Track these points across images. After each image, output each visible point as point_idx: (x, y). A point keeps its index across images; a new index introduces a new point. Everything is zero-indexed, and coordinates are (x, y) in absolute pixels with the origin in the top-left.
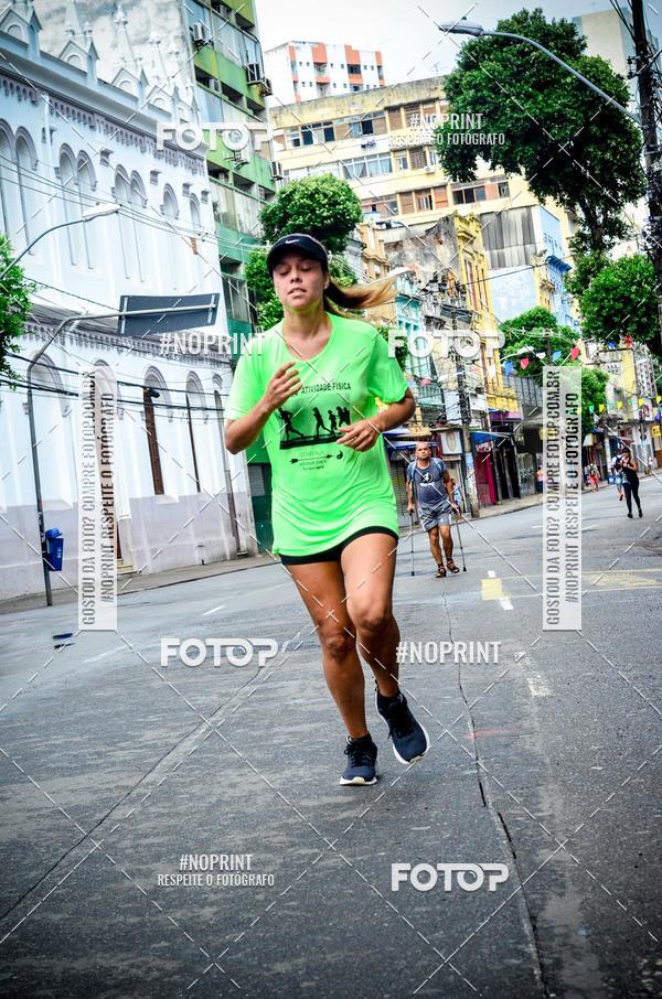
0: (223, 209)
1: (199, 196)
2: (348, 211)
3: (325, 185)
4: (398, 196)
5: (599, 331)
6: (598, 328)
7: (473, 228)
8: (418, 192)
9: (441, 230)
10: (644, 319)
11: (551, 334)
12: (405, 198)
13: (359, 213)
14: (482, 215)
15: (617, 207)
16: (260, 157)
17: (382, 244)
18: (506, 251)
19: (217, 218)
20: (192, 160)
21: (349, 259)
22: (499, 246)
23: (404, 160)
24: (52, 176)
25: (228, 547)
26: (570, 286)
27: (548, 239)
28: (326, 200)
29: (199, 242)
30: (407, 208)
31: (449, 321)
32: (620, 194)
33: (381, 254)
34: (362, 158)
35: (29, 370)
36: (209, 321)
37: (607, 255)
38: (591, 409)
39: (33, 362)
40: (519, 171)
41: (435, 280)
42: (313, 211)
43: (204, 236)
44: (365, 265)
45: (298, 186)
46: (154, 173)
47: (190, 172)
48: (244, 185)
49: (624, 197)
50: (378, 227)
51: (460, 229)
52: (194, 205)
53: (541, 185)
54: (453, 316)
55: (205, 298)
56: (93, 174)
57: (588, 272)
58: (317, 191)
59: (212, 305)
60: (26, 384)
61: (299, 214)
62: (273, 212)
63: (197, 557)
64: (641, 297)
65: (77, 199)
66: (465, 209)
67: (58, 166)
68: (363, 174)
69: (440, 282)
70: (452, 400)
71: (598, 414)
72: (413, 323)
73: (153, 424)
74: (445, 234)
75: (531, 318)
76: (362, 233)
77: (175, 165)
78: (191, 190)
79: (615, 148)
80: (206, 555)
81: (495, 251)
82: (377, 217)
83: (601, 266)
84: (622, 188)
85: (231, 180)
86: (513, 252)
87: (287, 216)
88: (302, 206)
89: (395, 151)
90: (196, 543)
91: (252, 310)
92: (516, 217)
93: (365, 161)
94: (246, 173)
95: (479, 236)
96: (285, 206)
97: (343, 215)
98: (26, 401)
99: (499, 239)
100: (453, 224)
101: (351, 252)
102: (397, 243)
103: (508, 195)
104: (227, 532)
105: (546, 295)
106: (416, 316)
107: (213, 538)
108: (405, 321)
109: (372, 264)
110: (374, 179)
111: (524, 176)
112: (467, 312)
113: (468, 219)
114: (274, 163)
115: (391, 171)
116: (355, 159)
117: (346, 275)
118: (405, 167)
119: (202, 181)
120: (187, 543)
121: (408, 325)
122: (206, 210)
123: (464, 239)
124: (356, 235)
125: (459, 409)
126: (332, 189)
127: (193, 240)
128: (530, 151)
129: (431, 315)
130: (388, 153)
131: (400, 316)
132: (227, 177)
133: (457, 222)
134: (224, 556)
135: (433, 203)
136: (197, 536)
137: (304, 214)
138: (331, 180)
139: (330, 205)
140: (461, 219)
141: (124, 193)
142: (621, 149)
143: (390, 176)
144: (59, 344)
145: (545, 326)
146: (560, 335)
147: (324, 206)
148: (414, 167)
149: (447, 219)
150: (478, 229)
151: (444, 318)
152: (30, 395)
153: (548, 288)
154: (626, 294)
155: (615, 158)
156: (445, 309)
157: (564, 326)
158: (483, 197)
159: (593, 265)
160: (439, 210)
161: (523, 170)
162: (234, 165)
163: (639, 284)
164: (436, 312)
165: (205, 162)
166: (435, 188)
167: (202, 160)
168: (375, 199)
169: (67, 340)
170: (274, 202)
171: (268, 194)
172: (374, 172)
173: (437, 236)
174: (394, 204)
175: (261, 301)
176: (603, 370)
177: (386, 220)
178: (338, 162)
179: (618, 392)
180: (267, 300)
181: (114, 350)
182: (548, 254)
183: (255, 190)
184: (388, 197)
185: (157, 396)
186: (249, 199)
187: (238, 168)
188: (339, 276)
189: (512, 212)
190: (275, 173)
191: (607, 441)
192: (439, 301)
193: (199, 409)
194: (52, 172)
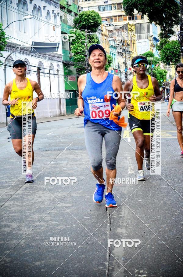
0: (63, 18)
1: (57, 14)
2: (98, 21)
3: (92, 13)
4: (113, 17)
5: (165, 61)
6: (164, 60)
7: (133, 28)
8: (119, 16)
9: (124, 28)
10: (177, 58)
11: (152, 59)
12: (115, 17)
13: (101, 22)
14: (136, 24)
15: (172, 26)
16: (75, 4)
17: (107, 31)
18: (142, 35)
19: (61, 20)
20: (55, 4)
21: (98, 34)
22: (140, 33)
23: (116, 7)
24: (16, 7)
25: (58, 113)
26: (157, 47)
27: (154, 32)
28: (92, 18)
29: (55, 28)
30: (115, 20)
31: (124, 53)
32: (173, 23)
33: (107, 33)
34: (104, 5)
35: (5, 60)
36: (56, 50)
37: (169, 40)
38: (162, 81)
39: (7, 59)
40: (146, 14)
41: (121, 42)
42: (88, 20)
43: (57, 26)
44: (102, 36)
45: (85, 13)
46: (45, 7)
47: (55, 7)
48: (70, 12)
49: (175, 24)
50: (107, 25)
51: (129, 28)
52: (55, 16)
53: (152, 19)
54: (125, 52)
55: (56, 44)
56: (27, 6)
57: (163, 44)
58: (90, 15)
59: (57, 46)
60: (4, 65)
61: (84, 21)
62: (77, 20)
63: (49, 115)
64: (177, 52)
65: (22, 13)
66: (131, 22)
67: (18, 3)
68: (104, 10)
69: (123, 42)
70: (123, 76)
71: (164, 82)
72: (114, 53)
73: (40, 77)
74: (125, 29)
75: (147, 54)
76: (102, 27)
77: (51, 5)
78: (55, 12)
79: (173, 10)
80: (52, 115)
81: (139, 35)
82: (107, 22)
83: (166, 42)
84: (174, 21)
85: (66, 10)
86: (144, 35)
87: (81, 21)
88: (85, 19)
89: (113, 4)
90: (49, 111)
91: (69, 47)
92: (145, 25)
93: (105, 6)
94: (70, 8)
95: (135, 30)
96: (80, 19)
97: (96, 22)
98: (4, 69)
99: (140, 31)
100: (127, 26)
101: (98, 32)
102: (112, 30)
103: (144, 19)
104: (58, 108)
105: (152, 48)
106: (115, 51)
107: (54, 110)
108: (112, 53)
109: (104, 36)
110: (107, 12)
111: (147, 16)
112: (130, 51)
113: (132, 25)
114: (78, 6)
115: (112, 10)
116: (102, 6)
117: (96, 39)
118: (116, 9)
119: (58, 10)
120: (47, 111)
121: (113, 54)
122: (58, 18)
123: (130, 31)
124: (100, 28)
125: (125, 78)
126: (94, 15)
127: (54, 27)
128: (149, 9)
129: (119, 51)
130: (111, 5)
131: (111, 51)
132: (65, 9)
133: (129, 26)
134: (57, 115)
135: (123, 20)
136: (50, 109)
137: (86, 21)
138: (94, 12)
139: (93, 19)
140: (130, 25)
141: (36, 12)
142: (175, 10)
143: (111, 11)
144: (15, 54)
145: (151, 57)
146: (155, 60)
147: (91, 19)
148: (118, 9)
149: (126, 25)
150: (135, 28)
151: (123, 52)
152: (5, 67)
153: (153, 46)
154: (173, 51)
155: (173, 12)
156: (124, 50)
157: (156, 57)
158: (137, 19)
159: (164, 42)
160: (124, 22)
161: (147, 14)
162: (67, 6)
163: (177, 48)
164: (121, 51)
165: (59, 4)
166: (123, 15)
167: (58, 4)
168: (107, 17)
169: (17, 53)
170: (78, 17)
171: (76, 15)
172: (107, 9)
173: (123, 29)
174: (112, 19)
175: (72, 45)
176: (166, 70)
177: (109, 23)
178: (97, 6)
179: (170, 76)
180: (74, 44)
181: (30, 56)
182: (153, 36)
183: (73, 13)
184: (110, 17)
185: (41, 70)
186: (71, 16)
187: (68, 7)
188: (94, 39)
189: (144, 24)
190: (78, 9)
191: (166, 90)
192: (122, 48)
193: (52, 74)
194: (16, 5)
